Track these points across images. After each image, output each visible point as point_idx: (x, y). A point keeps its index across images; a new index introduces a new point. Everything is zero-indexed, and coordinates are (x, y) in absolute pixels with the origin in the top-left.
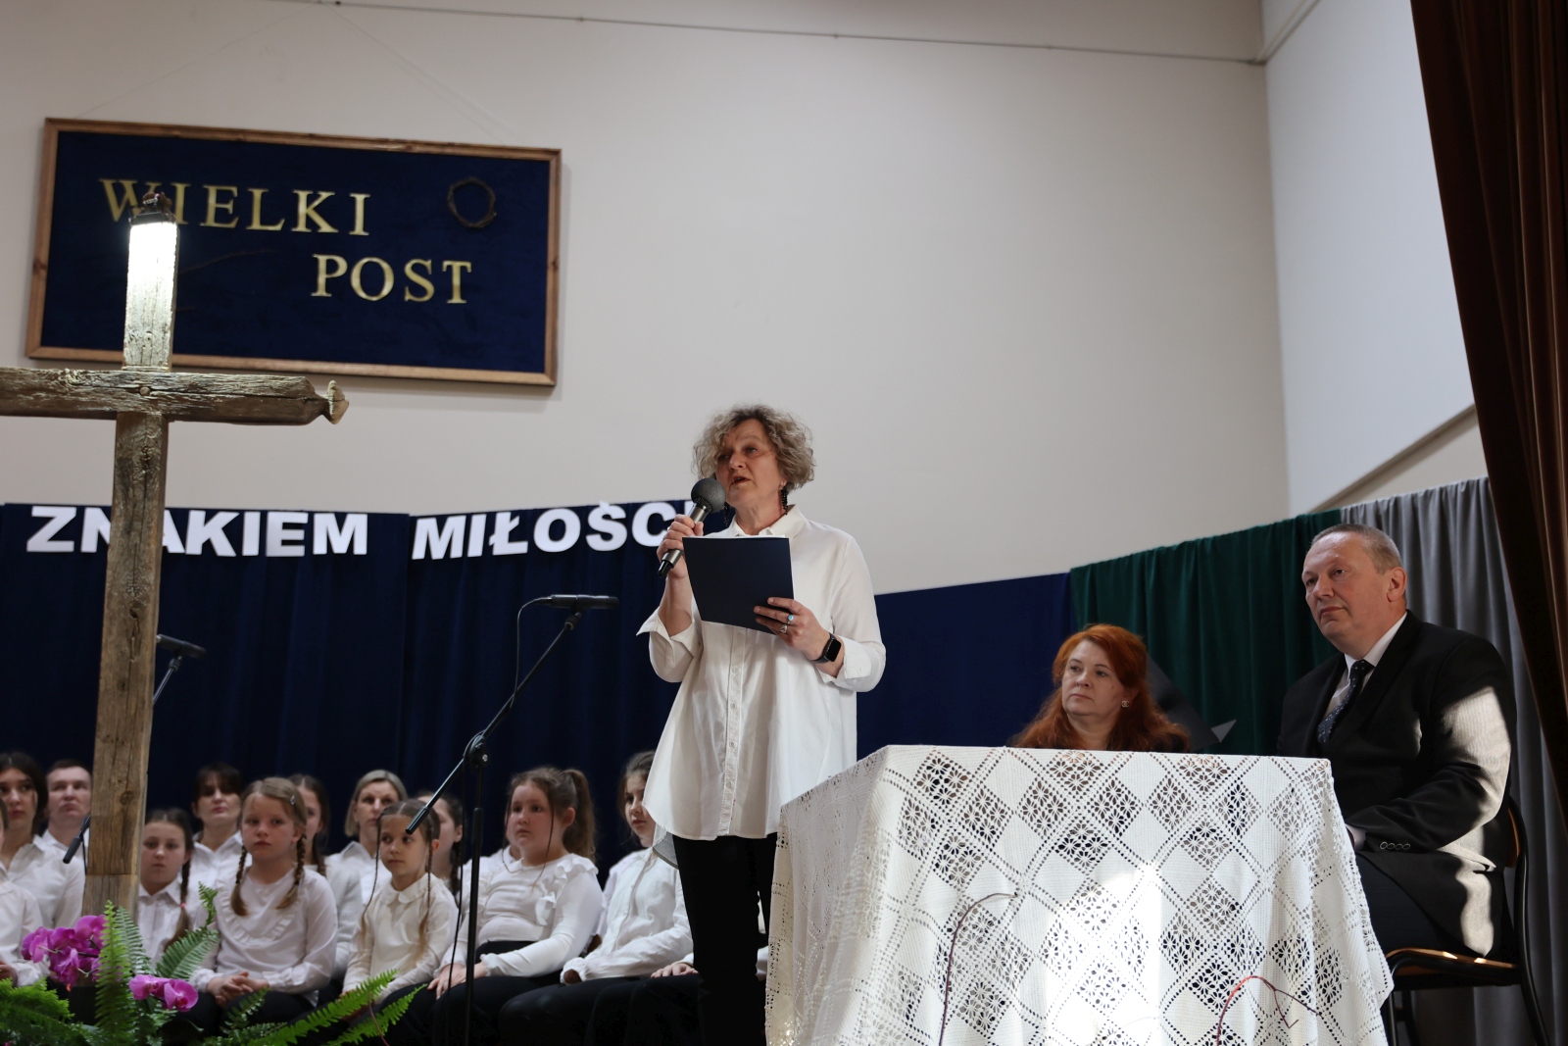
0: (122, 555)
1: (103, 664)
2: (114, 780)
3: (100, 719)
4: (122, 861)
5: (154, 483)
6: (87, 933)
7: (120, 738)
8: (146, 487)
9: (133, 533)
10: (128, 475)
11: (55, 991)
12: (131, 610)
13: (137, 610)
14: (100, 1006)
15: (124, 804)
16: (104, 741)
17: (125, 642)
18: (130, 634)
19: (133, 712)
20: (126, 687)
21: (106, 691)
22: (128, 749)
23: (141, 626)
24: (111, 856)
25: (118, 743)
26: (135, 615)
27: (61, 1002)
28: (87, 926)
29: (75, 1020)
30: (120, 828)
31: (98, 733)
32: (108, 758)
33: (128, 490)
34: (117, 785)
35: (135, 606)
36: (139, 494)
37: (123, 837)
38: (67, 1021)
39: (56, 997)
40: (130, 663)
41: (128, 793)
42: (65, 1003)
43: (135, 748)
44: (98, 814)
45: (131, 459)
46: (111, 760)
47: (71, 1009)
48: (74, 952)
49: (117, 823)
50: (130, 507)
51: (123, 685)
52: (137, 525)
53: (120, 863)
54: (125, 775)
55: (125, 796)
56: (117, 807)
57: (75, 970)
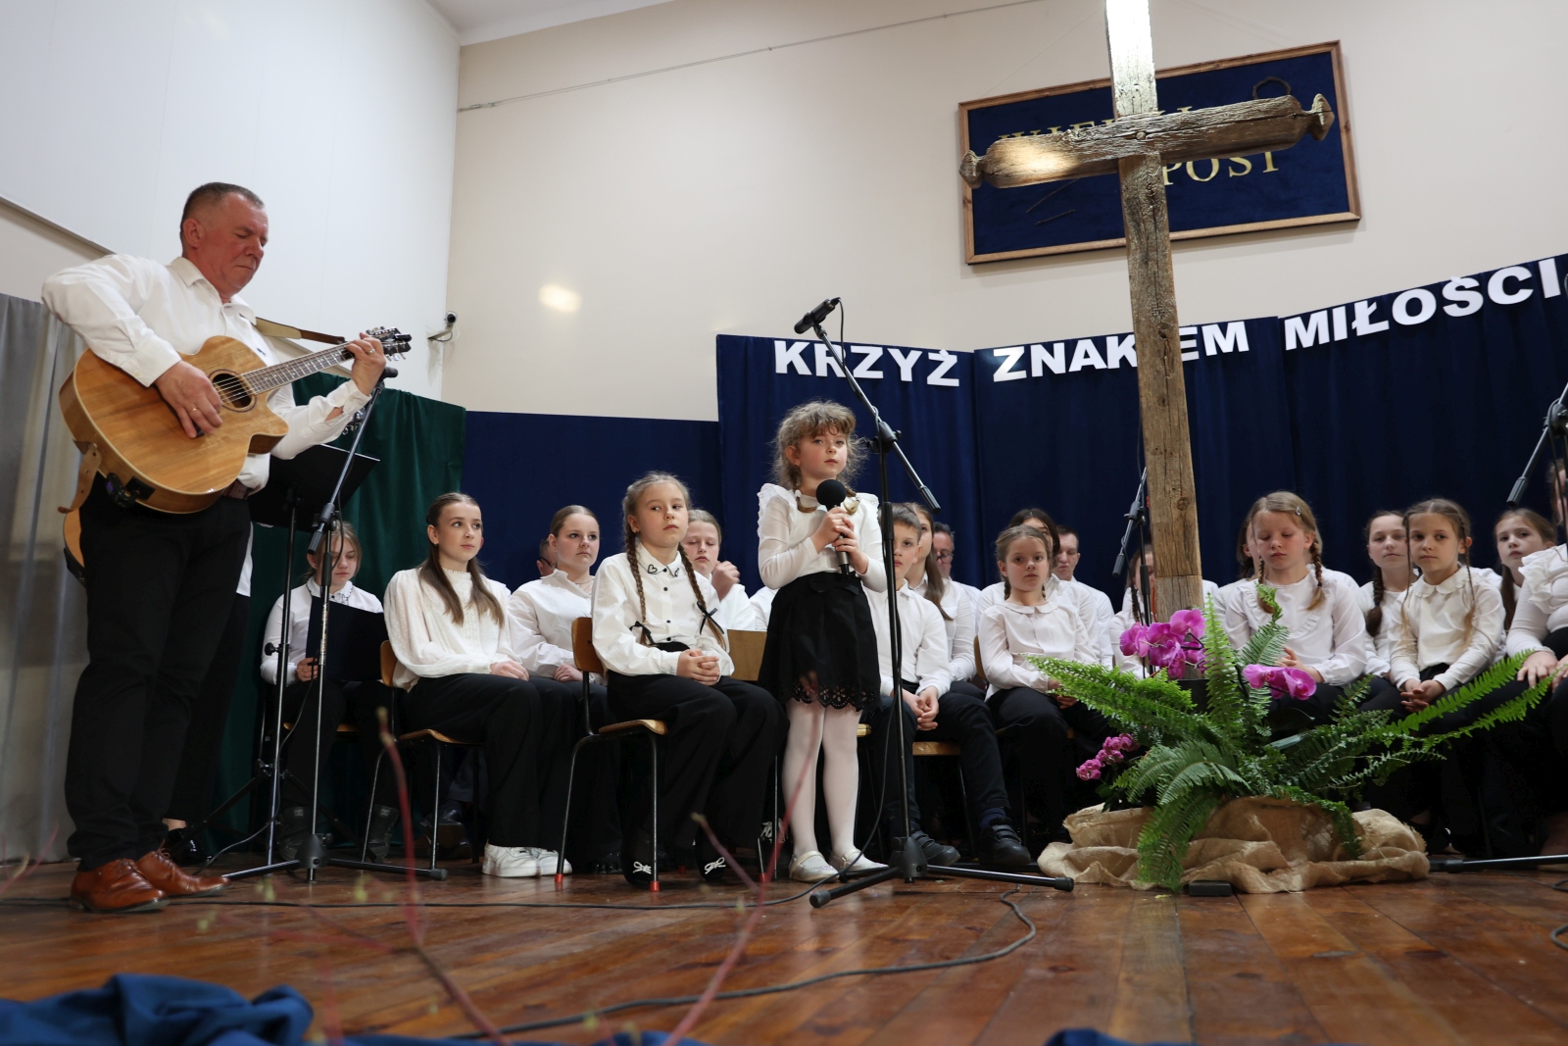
0: (1143, 283)
1: (1141, 384)
2: (1169, 488)
3: (1147, 434)
4: (1188, 563)
5: (1162, 215)
6: (1183, 627)
7: (1169, 450)
8: (1155, 219)
9: (1150, 263)
10: (1138, 212)
11: (1175, 682)
12: (1160, 332)
13: (1166, 331)
14: (1211, 696)
15: (1182, 510)
16: (1154, 454)
17: (1158, 361)
18: (1162, 353)
19: (1176, 424)
20: (1166, 402)
21: (1149, 408)
22: (1178, 459)
23: (1171, 345)
24: (1176, 558)
25: (1167, 454)
26: (1164, 336)
27: (1184, 692)
28: (1181, 621)
29: (1197, 710)
30: (1181, 532)
31: (1146, 447)
32: (1160, 470)
33: (1139, 225)
34: (1172, 493)
35: (1163, 328)
36: (1151, 227)
37: (1185, 540)
38: (1190, 712)
39: (1178, 687)
40: (1167, 380)
41: (1184, 499)
42: (1188, 693)
43: (1182, 458)
44: (1159, 521)
45: (1138, 198)
46: (1163, 471)
47: (1194, 699)
48: (1178, 645)
49: (1177, 527)
50: (1144, 240)
51: (1164, 401)
52: (1152, 254)
53: (1186, 565)
54: (1178, 483)
55: (1181, 502)
56: (1176, 513)
57: (1181, 663)
